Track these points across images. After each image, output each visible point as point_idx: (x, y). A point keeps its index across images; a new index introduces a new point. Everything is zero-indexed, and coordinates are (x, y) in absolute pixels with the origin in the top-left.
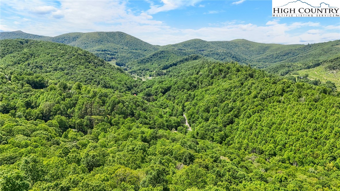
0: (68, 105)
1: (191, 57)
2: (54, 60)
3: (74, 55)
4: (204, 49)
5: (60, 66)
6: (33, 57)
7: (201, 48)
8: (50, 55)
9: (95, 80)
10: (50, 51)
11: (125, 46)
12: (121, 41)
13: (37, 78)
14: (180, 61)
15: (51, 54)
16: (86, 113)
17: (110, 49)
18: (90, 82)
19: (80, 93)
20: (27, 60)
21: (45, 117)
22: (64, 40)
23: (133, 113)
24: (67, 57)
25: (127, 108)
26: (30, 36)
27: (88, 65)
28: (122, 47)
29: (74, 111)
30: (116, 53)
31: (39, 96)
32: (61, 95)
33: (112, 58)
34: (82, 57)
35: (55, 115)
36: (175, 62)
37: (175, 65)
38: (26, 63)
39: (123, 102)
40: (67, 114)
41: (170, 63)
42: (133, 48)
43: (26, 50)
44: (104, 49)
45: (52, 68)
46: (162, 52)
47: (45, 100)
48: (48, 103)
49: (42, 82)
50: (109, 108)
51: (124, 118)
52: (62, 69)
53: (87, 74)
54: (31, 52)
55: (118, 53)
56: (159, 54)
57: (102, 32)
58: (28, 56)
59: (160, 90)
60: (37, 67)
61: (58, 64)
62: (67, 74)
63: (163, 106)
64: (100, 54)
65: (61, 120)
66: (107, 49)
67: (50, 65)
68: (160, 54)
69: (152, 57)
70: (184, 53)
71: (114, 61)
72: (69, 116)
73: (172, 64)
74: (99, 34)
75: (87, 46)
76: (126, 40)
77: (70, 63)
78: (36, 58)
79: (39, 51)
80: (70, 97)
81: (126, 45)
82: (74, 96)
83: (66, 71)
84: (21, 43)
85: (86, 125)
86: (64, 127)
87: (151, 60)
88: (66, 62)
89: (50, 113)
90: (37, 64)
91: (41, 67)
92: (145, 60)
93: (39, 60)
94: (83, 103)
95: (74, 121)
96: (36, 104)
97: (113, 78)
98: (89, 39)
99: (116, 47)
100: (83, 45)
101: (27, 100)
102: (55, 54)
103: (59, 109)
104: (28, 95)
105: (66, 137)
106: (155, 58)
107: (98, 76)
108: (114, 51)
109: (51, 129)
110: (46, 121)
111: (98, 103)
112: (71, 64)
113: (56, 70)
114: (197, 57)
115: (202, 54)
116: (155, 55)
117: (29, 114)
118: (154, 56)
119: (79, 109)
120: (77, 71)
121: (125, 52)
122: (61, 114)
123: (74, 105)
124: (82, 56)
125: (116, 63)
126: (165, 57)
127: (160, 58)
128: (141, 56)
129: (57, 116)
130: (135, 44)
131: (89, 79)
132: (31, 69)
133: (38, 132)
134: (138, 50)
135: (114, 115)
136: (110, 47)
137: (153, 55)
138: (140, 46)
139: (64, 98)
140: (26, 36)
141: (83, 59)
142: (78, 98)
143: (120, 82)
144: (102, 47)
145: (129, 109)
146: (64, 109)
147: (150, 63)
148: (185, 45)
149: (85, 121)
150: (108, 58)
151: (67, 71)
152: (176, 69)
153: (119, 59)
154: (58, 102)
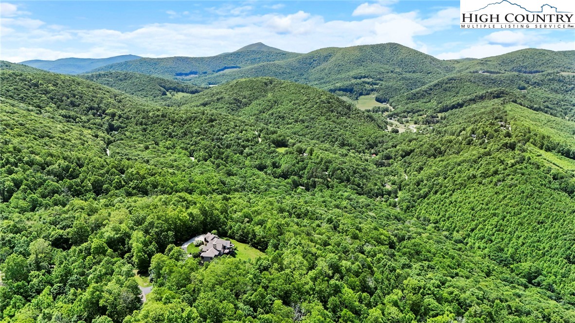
0: (301, 168)
1: (491, 93)
2: (296, 109)
3: (317, 103)
4: (539, 69)
5: (301, 117)
6: (276, 104)
7: (534, 66)
8: (292, 103)
9: (333, 135)
10: (292, 97)
11: (397, 66)
12: (393, 58)
13: (280, 136)
14: (471, 100)
15: (293, 101)
16: (312, 176)
17: (372, 74)
18: (328, 138)
19: (310, 159)
20: (271, 108)
21: (285, 176)
22: (312, 60)
23: (349, 179)
24: (309, 105)
25: (344, 174)
26: (272, 54)
27: (329, 116)
28: (392, 69)
29: (304, 173)
30: (380, 80)
31: (281, 158)
32: (296, 159)
33: (372, 90)
34: (325, 105)
35: (291, 175)
36: (460, 102)
37: (460, 105)
38: (270, 112)
39: (342, 169)
40: (299, 174)
41: (452, 103)
42: (410, 70)
43: (270, 95)
44: (364, 75)
45: (293, 119)
46: (451, 80)
47: (285, 162)
48: (287, 165)
49: (284, 141)
50: (331, 173)
51: (340, 183)
52: (303, 121)
53: (326, 129)
54: (275, 99)
55: (382, 80)
56: (444, 84)
57: (366, 45)
58: (272, 104)
59: (401, 153)
60: (280, 117)
61: (300, 115)
62: (307, 127)
63: (393, 172)
64: (356, 84)
65: (294, 179)
66: (368, 73)
67: (292, 116)
68: (446, 83)
69: (431, 89)
70: (492, 80)
71: (374, 94)
72: (301, 177)
73: (455, 104)
74: (361, 48)
75: (342, 70)
76: (400, 57)
77: (311, 113)
78: (279, 105)
79: (283, 98)
80: (303, 161)
81: (399, 65)
82: (306, 161)
83: (306, 124)
84: (266, 84)
85: (311, 185)
86: (296, 185)
87: (430, 94)
88: (307, 113)
89: (288, 173)
90: (280, 114)
91: (283, 117)
92: (419, 95)
93: (281, 109)
94: (311, 168)
95: (303, 180)
96: (279, 164)
97: (354, 133)
98: (346, 58)
99: (382, 70)
100: (336, 69)
101: (274, 160)
102: (297, 102)
103: (294, 171)
104: (274, 157)
105: (295, 191)
106: (436, 90)
107: (338, 131)
108: (378, 77)
109: (288, 185)
110: (285, 179)
111: (322, 169)
112: (312, 116)
113: (296, 121)
114: (501, 94)
115: (527, 80)
116: (438, 85)
117: (275, 172)
118: (435, 88)
119: (308, 172)
120: (317, 124)
121: (394, 78)
122: (295, 175)
123: (305, 168)
124: (325, 103)
125: (376, 98)
126: (453, 89)
127: (445, 90)
128: (419, 84)
129: (292, 177)
130: (413, 62)
131: (327, 135)
132: (274, 119)
133: (281, 187)
134: (417, 73)
135: (334, 179)
136: (374, 70)
137: (435, 86)
138: (421, 65)
139: (299, 162)
140: (268, 55)
141: (326, 108)
142: (308, 162)
143: (361, 139)
144: (361, 72)
145: (346, 175)
146: (298, 171)
147: (426, 98)
148: (503, 62)
149: (310, 182)
150: (366, 90)
151: (308, 124)
152: (454, 115)
153: (381, 92)
154: (294, 165)
